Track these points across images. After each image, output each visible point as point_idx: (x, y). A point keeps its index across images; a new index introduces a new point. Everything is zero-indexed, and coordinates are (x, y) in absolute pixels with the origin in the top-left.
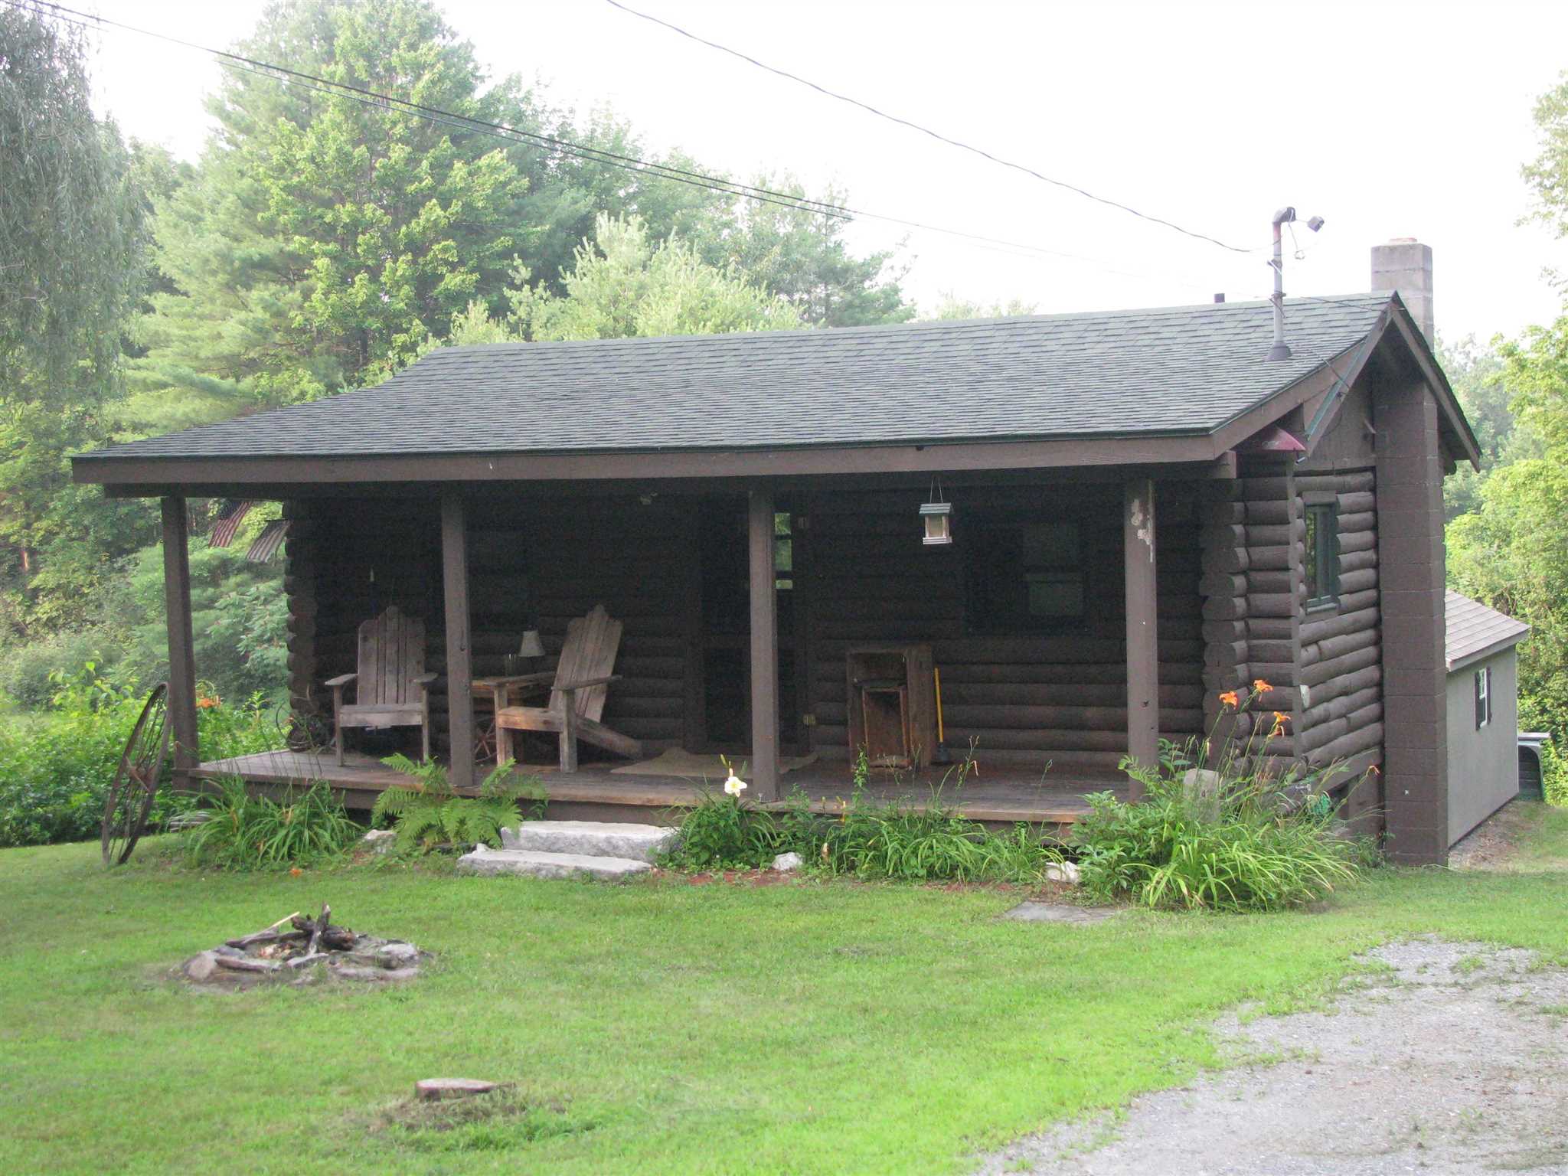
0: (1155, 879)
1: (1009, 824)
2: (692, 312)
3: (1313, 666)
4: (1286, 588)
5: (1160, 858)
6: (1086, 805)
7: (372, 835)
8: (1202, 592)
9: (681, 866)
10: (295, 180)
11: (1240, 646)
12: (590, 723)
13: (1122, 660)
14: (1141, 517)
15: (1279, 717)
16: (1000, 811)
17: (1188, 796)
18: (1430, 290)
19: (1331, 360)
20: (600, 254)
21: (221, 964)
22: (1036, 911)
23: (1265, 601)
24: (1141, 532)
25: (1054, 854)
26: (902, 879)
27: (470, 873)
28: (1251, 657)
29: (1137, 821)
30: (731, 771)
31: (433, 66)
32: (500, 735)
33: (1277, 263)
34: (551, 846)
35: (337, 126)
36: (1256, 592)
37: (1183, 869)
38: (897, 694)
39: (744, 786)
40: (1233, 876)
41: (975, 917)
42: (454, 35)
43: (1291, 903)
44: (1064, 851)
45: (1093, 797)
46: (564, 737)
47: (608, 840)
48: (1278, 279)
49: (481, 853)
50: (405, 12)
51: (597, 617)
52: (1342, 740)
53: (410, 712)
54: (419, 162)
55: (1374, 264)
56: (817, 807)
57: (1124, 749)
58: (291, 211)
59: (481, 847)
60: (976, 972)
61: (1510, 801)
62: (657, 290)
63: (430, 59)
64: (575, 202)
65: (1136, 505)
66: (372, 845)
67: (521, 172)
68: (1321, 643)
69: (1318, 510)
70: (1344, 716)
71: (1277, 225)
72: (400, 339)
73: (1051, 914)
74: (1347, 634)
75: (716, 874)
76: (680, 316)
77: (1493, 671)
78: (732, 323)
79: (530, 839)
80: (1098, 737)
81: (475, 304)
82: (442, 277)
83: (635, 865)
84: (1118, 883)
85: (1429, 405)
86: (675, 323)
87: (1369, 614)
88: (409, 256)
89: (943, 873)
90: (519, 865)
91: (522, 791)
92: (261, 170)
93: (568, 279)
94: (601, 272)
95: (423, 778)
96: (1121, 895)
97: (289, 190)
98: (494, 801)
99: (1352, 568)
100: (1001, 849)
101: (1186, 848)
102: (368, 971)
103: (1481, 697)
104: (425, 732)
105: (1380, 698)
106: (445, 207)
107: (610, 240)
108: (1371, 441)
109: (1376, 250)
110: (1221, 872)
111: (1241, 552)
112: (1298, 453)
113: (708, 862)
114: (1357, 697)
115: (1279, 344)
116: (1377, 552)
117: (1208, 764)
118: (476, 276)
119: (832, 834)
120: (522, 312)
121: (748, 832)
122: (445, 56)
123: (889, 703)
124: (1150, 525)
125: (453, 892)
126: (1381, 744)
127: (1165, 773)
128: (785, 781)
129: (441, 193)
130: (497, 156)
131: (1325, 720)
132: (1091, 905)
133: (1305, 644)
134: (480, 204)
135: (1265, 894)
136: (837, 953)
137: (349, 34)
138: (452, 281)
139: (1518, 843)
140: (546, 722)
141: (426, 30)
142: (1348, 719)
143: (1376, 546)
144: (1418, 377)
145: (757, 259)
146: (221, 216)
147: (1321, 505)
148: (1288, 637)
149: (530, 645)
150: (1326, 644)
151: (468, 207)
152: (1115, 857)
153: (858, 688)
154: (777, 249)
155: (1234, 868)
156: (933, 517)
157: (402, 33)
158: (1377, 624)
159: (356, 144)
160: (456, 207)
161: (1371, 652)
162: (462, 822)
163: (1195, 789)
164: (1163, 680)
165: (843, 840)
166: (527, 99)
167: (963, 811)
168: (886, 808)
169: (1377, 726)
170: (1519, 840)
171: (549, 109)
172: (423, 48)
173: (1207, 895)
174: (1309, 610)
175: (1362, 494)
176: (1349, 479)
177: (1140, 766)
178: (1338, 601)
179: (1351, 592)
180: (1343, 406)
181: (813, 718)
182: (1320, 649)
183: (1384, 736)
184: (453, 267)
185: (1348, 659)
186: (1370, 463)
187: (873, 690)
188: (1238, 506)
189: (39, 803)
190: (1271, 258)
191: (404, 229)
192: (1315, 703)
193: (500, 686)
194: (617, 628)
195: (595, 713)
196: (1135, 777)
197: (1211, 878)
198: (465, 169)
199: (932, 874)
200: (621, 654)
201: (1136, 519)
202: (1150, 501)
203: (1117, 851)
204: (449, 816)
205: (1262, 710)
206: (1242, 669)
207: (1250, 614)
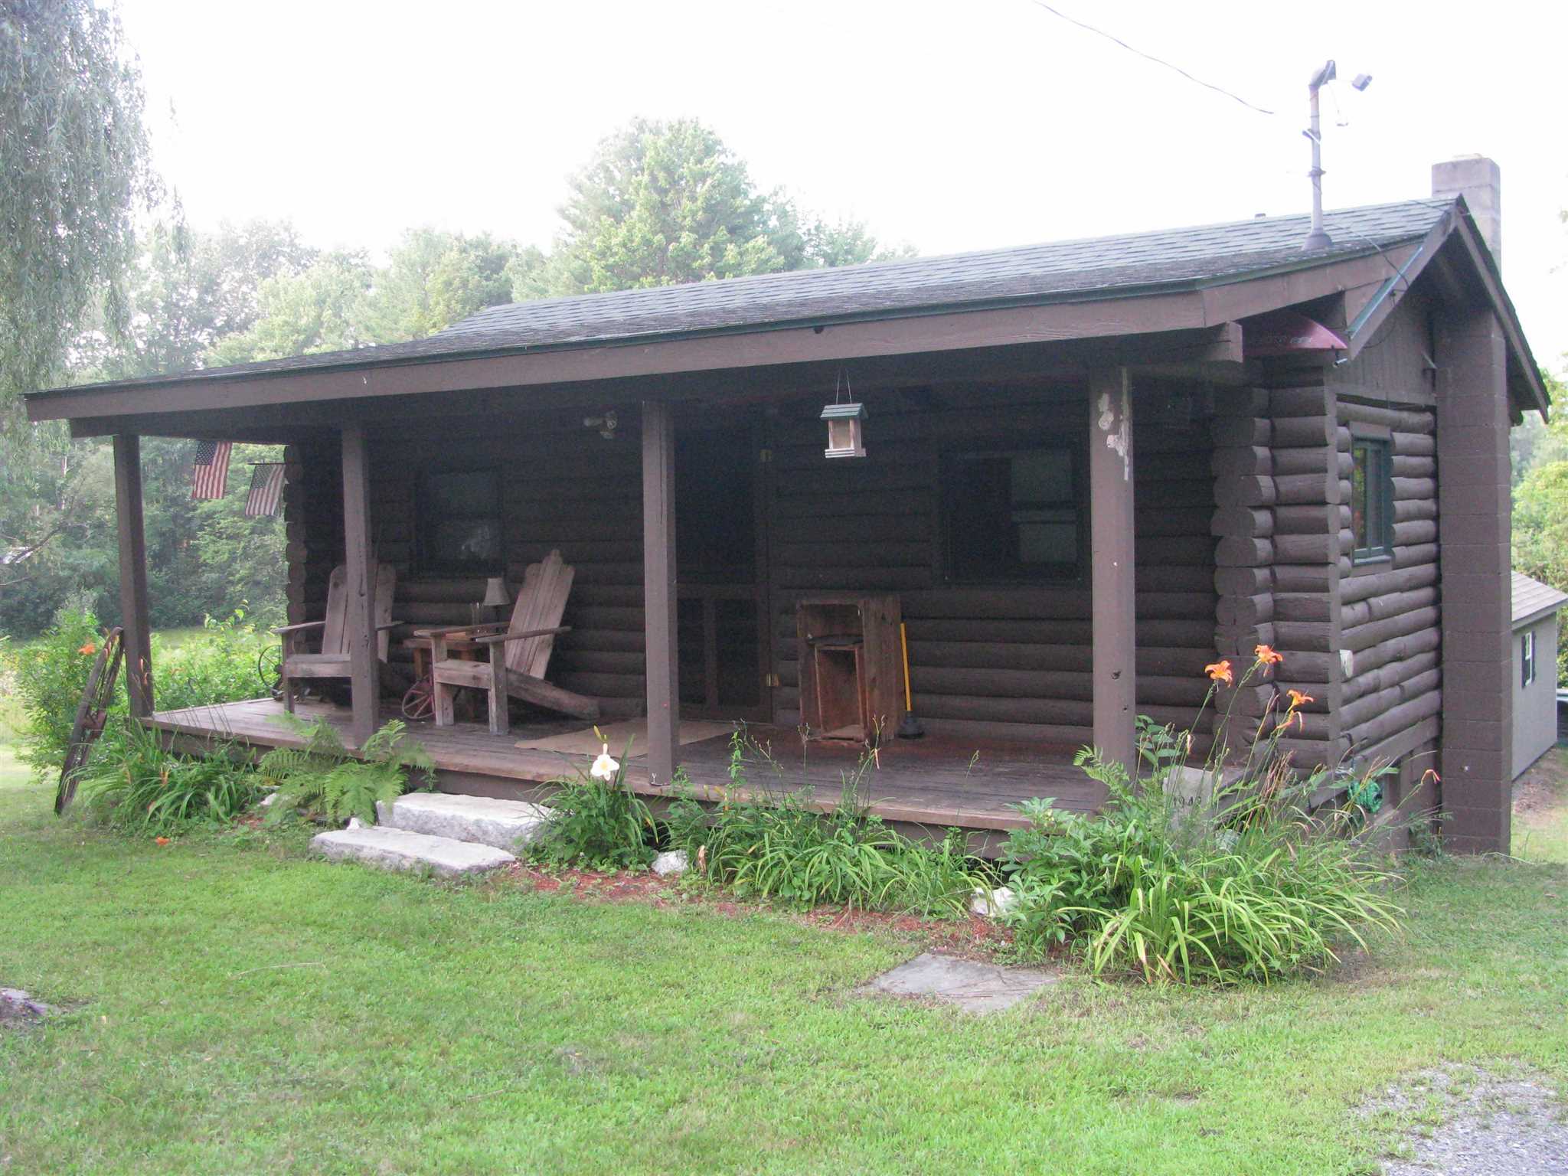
0: (1107, 928)
1: (938, 829)
3: (1359, 628)
4: (1322, 528)
8: (1215, 531)
10: (611, 260)
11: (1263, 601)
14: (1110, 418)
15: (1297, 694)
16: (931, 810)
17: (1165, 806)
18: (1498, 211)
23: (1294, 543)
24: (1112, 438)
25: (984, 877)
26: (777, 904)
28: (1277, 614)
29: (1089, 842)
30: (605, 747)
31: (714, 174)
32: (437, 689)
33: (1313, 134)
34: (421, 827)
35: (641, 219)
36: (1283, 533)
38: (854, 652)
39: (616, 766)
40: (1216, 932)
42: (734, 155)
43: (1306, 973)
46: (492, 694)
48: (1316, 149)
50: (694, 137)
51: (552, 563)
52: (1395, 711)
54: (702, 246)
55: (1435, 182)
58: (608, 283)
59: (354, 823)
61: (1549, 750)
63: (712, 170)
65: (1104, 403)
67: (779, 254)
68: (1373, 601)
69: (1370, 447)
70: (1398, 684)
71: (1315, 86)
74: (1402, 590)
77: (1538, 635)
79: (405, 815)
84: (1054, 935)
85: (1496, 337)
87: (1428, 569)
89: (830, 899)
90: (365, 850)
92: (588, 254)
96: (1057, 952)
97: (607, 268)
99: (1409, 517)
101: (1149, 887)
103: (1527, 658)
105: (1438, 663)
106: (720, 278)
108: (1431, 378)
109: (1438, 168)
110: (1197, 926)
111: (1265, 482)
112: (1337, 352)
113: (571, 861)
114: (1414, 662)
115: (1318, 232)
116: (1437, 503)
117: (1198, 758)
122: (725, 169)
123: (845, 662)
124: (1125, 428)
126: (1439, 715)
127: (1142, 771)
129: (718, 269)
130: (761, 241)
131: (1375, 689)
132: (1014, 962)
133: (1348, 602)
135: (1265, 960)
137: (653, 153)
139: (1558, 791)
140: (475, 678)
141: (708, 151)
142: (1402, 688)
143: (1436, 495)
144: (1486, 303)
146: (560, 289)
147: (1373, 441)
148: (1325, 589)
149: (494, 593)
150: (1378, 602)
152: (1049, 899)
153: (810, 646)
155: (1219, 921)
156: (842, 421)
157: (692, 153)
158: (1436, 582)
159: (655, 233)
161: (1429, 613)
163: (1176, 799)
164: (1142, 642)
165: (724, 843)
169: (1432, 696)
170: (1560, 787)
172: (707, 162)
174: (1357, 561)
175: (1421, 436)
176: (1407, 416)
177: (1106, 760)
178: (1392, 554)
179: (1407, 545)
180: (1398, 307)
181: (776, 679)
182: (1370, 608)
183: (1442, 706)
185: (1403, 619)
186: (1431, 402)
187: (826, 648)
188: (1261, 423)
190: (1307, 125)
192: (1361, 670)
193: (438, 636)
195: (539, 669)
196: (1096, 777)
197: (1184, 937)
198: (736, 250)
199: (823, 899)
201: (1105, 421)
202: (1125, 398)
203: (1049, 891)
205: (1291, 680)
206: (1264, 630)
207: (1278, 560)
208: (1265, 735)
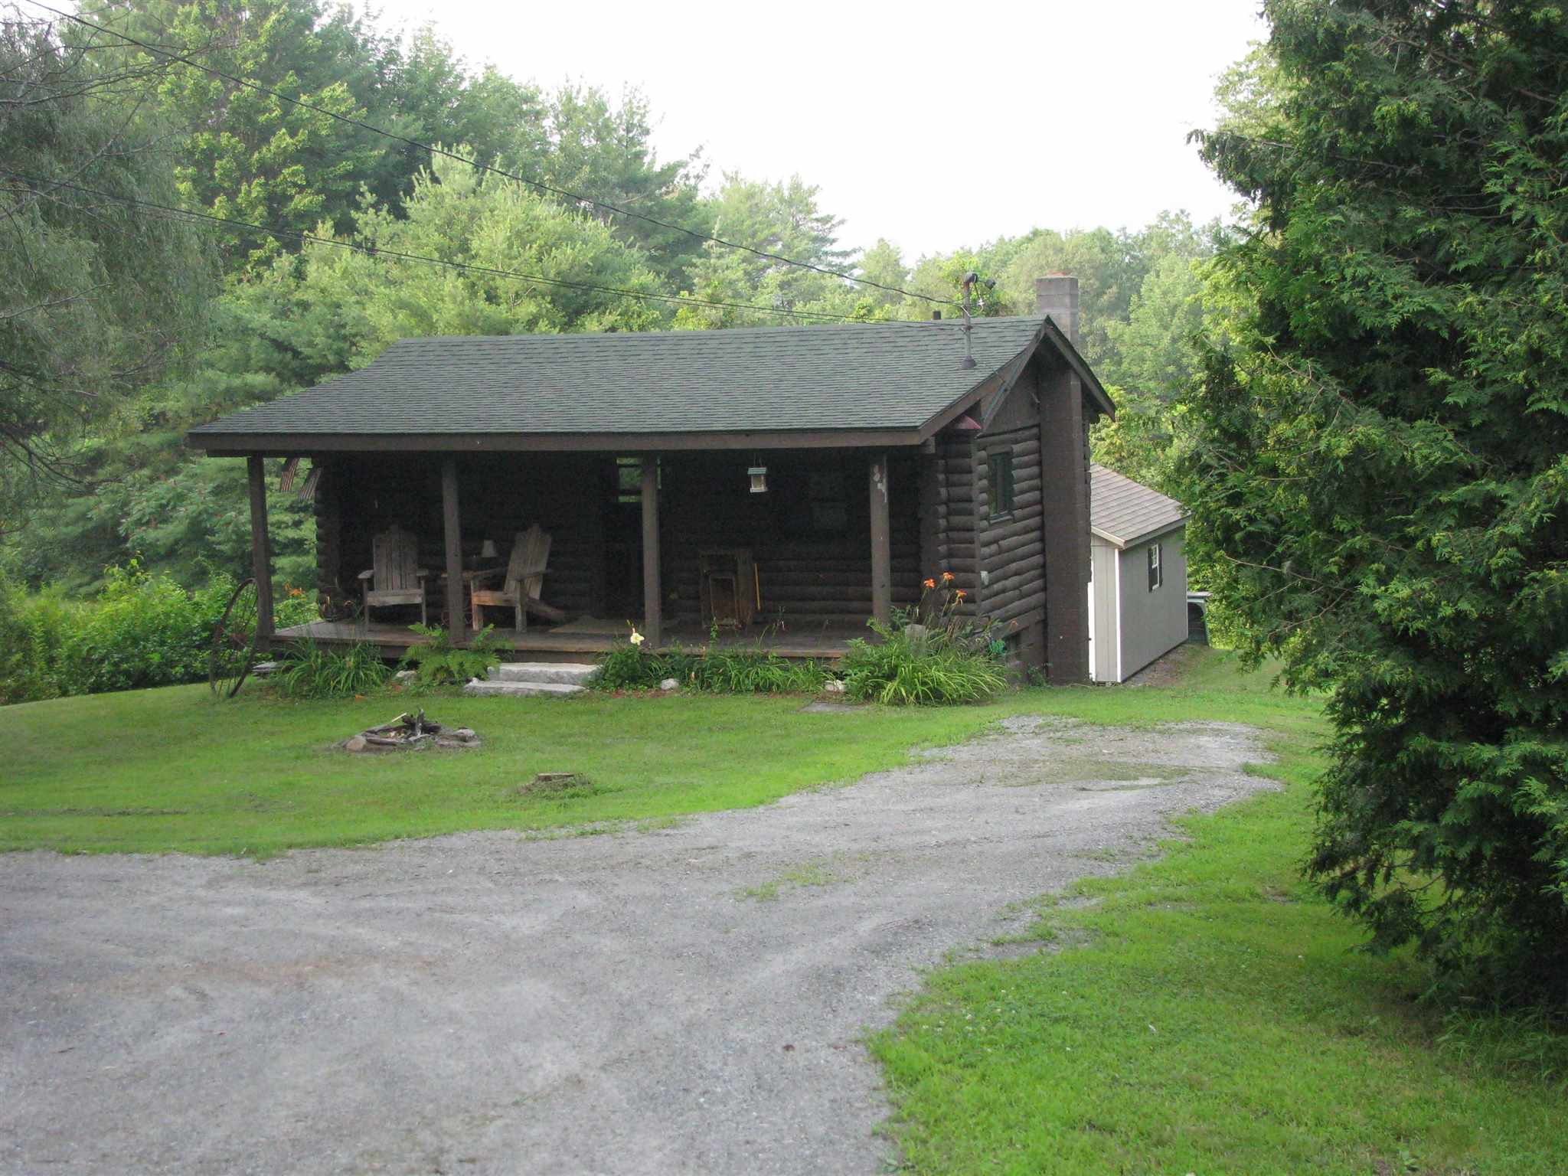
0: (888, 688)
1: (803, 659)
2: (519, 234)
3: (993, 558)
4: (972, 512)
5: (891, 677)
6: (848, 647)
7: (400, 674)
8: (919, 516)
9: (604, 688)
11: (943, 549)
12: (533, 600)
13: (869, 557)
14: (879, 476)
15: (960, 593)
16: (797, 651)
17: (907, 640)
19: (1001, 369)
20: (435, 180)
21: (370, 741)
22: (819, 707)
23: (957, 520)
24: (880, 485)
25: (830, 676)
26: (740, 692)
27: (473, 694)
28: (950, 555)
29: (877, 655)
30: (634, 629)
31: (279, 7)
32: (474, 609)
34: (520, 678)
36: (952, 515)
37: (903, 682)
38: (732, 580)
39: (642, 638)
40: (932, 685)
41: (785, 711)
43: (967, 701)
44: (835, 673)
45: (851, 642)
46: (518, 609)
47: (557, 674)
49: (475, 682)
51: (535, 530)
52: (1016, 604)
53: (414, 595)
54: (269, 94)
56: (686, 650)
57: (870, 612)
59: (475, 680)
60: (788, 735)
61: (1180, 644)
62: (488, 214)
64: (406, 127)
65: (876, 469)
66: (401, 681)
67: (359, 102)
68: (1001, 542)
69: (998, 458)
70: (1017, 588)
72: (256, 254)
73: (828, 709)
74: (1019, 535)
75: (627, 691)
76: (509, 238)
77: (1165, 545)
78: (554, 245)
79: (507, 673)
80: (855, 605)
81: (323, 223)
82: (291, 198)
83: (577, 688)
84: (867, 691)
85: (1075, 383)
86: (505, 246)
87: (1035, 521)
88: (262, 180)
89: (764, 688)
90: (503, 690)
91: (499, 645)
93: (408, 204)
94: (436, 196)
95: (436, 638)
96: (868, 697)
98: (481, 651)
99: (1022, 492)
100: (798, 674)
101: (904, 670)
102: (455, 743)
103: (1154, 567)
104: (424, 608)
105: (1043, 576)
106: (293, 134)
107: (445, 169)
108: (1037, 408)
110: (924, 684)
111: (943, 491)
112: (976, 431)
113: (621, 686)
114: (1028, 575)
115: (968, 360)
116: (1042, 480)
117: (920, 621)
118: (322, 197)
119: (696, 667)
120: (368, 232)
121: (644, 666)
123: (726, 586)
124: (884, 482)
125: (467, 706)
126: (1045, 606)
127: (895, 627)
128: (666, 633)
129: (289, 123)
130: (339, 89)
131: (1004, 591)
132: (851, 704)
133: (987, 544)
134: (324, 133)
135: (951, 696)
136: (710, 729)
138: (302, 202)
140: (503, 600)
142: (1020, 590)
143: (1040, 476)
144: (1065, 366)
145: (570, 176)
147: (1001, 454)
148: (972, 542)
149: (489, 550)
150: (1004, 543)
151: (313, 134)
152: (865, 676)
153: (706, 576)
154: (587, 169)
155: (933, 681)
156: (757, 476)
158: (1041, 527)
159: (211, 78)
160: (303, 134)
161: (1037, 546)
162: (461, 664)
163: (912, 637)
164: (893, 570)
165: (703, 670)
166: (357, 29)
167: (775, 652)
168: (729, 651)
169: (1040, 595)
170: (1182, 672)
171: (377, 37)
173: (917, 697)
174: (992, 522)
175: (1030, 442)
176: (1020, 435)
177: (880, 623)
178: (1013, 514)
179: (1022, 508)
182: (998, 546)
183: (1046, 601)
184: (301, 189)
185: (1020, 551)
186: (1036, 422)
187: (715, 578)
188: (941, 462)
189: (122, 660)
191: (256, 155)
192: (992, 582)
193: (474, 578)
194: (549, 538)
195: (536, 593)
196: (877, 630)
197: (919, 687)
198: (310, 101)
199: (758, 689)
200: (551, 555)
201: (877, 478)
202: (884, 467)
203: (866, 672)
204: (452, 661)
205: (957, 587)
206: (944, 563)
207: (950, 529)
208: (945, 614)
